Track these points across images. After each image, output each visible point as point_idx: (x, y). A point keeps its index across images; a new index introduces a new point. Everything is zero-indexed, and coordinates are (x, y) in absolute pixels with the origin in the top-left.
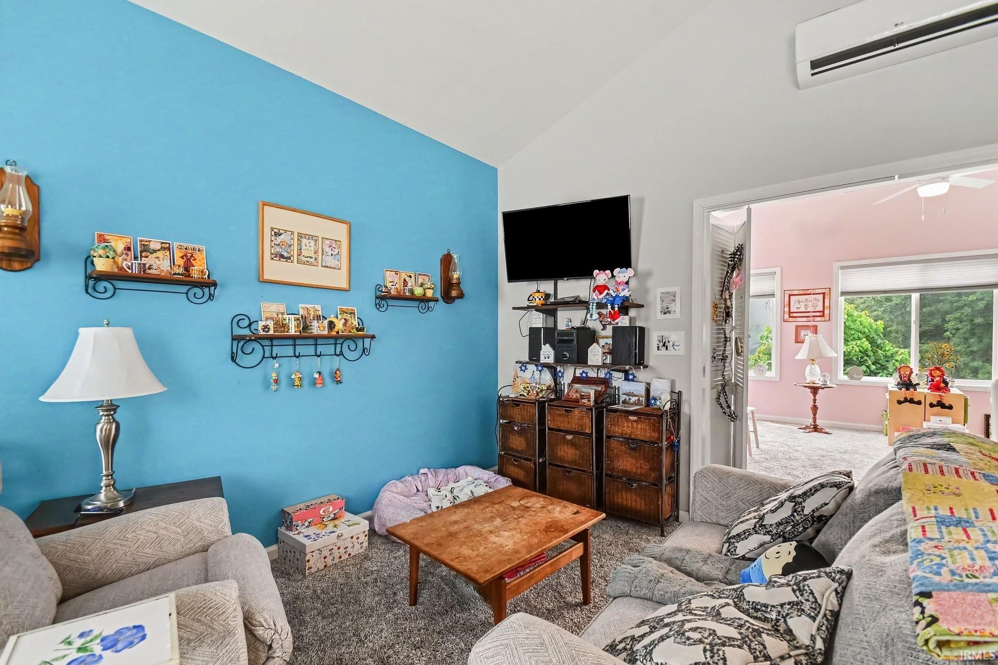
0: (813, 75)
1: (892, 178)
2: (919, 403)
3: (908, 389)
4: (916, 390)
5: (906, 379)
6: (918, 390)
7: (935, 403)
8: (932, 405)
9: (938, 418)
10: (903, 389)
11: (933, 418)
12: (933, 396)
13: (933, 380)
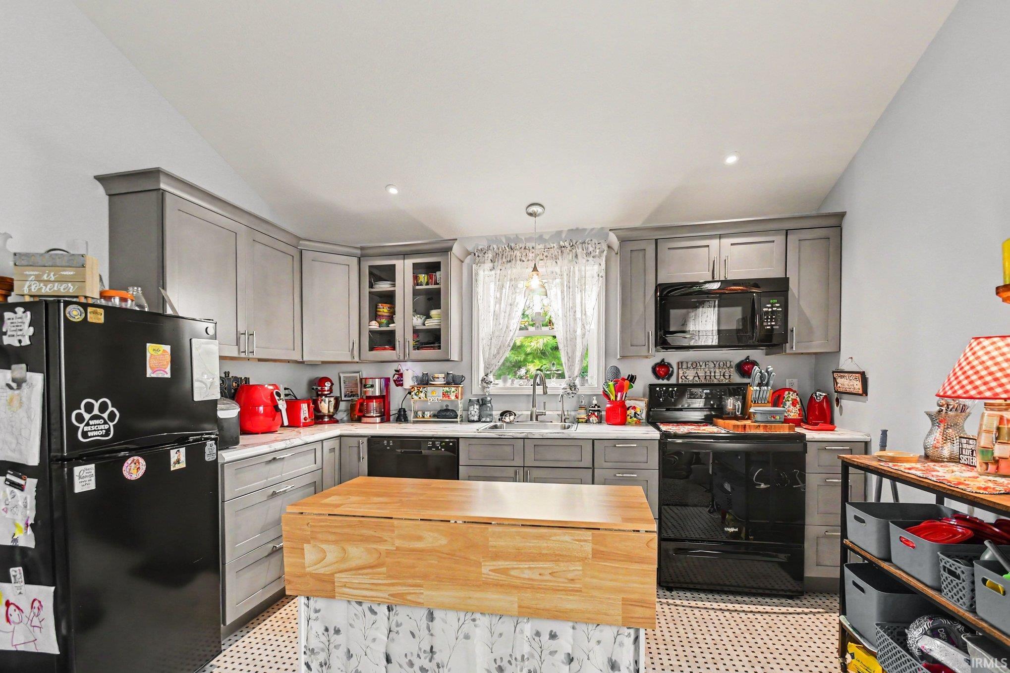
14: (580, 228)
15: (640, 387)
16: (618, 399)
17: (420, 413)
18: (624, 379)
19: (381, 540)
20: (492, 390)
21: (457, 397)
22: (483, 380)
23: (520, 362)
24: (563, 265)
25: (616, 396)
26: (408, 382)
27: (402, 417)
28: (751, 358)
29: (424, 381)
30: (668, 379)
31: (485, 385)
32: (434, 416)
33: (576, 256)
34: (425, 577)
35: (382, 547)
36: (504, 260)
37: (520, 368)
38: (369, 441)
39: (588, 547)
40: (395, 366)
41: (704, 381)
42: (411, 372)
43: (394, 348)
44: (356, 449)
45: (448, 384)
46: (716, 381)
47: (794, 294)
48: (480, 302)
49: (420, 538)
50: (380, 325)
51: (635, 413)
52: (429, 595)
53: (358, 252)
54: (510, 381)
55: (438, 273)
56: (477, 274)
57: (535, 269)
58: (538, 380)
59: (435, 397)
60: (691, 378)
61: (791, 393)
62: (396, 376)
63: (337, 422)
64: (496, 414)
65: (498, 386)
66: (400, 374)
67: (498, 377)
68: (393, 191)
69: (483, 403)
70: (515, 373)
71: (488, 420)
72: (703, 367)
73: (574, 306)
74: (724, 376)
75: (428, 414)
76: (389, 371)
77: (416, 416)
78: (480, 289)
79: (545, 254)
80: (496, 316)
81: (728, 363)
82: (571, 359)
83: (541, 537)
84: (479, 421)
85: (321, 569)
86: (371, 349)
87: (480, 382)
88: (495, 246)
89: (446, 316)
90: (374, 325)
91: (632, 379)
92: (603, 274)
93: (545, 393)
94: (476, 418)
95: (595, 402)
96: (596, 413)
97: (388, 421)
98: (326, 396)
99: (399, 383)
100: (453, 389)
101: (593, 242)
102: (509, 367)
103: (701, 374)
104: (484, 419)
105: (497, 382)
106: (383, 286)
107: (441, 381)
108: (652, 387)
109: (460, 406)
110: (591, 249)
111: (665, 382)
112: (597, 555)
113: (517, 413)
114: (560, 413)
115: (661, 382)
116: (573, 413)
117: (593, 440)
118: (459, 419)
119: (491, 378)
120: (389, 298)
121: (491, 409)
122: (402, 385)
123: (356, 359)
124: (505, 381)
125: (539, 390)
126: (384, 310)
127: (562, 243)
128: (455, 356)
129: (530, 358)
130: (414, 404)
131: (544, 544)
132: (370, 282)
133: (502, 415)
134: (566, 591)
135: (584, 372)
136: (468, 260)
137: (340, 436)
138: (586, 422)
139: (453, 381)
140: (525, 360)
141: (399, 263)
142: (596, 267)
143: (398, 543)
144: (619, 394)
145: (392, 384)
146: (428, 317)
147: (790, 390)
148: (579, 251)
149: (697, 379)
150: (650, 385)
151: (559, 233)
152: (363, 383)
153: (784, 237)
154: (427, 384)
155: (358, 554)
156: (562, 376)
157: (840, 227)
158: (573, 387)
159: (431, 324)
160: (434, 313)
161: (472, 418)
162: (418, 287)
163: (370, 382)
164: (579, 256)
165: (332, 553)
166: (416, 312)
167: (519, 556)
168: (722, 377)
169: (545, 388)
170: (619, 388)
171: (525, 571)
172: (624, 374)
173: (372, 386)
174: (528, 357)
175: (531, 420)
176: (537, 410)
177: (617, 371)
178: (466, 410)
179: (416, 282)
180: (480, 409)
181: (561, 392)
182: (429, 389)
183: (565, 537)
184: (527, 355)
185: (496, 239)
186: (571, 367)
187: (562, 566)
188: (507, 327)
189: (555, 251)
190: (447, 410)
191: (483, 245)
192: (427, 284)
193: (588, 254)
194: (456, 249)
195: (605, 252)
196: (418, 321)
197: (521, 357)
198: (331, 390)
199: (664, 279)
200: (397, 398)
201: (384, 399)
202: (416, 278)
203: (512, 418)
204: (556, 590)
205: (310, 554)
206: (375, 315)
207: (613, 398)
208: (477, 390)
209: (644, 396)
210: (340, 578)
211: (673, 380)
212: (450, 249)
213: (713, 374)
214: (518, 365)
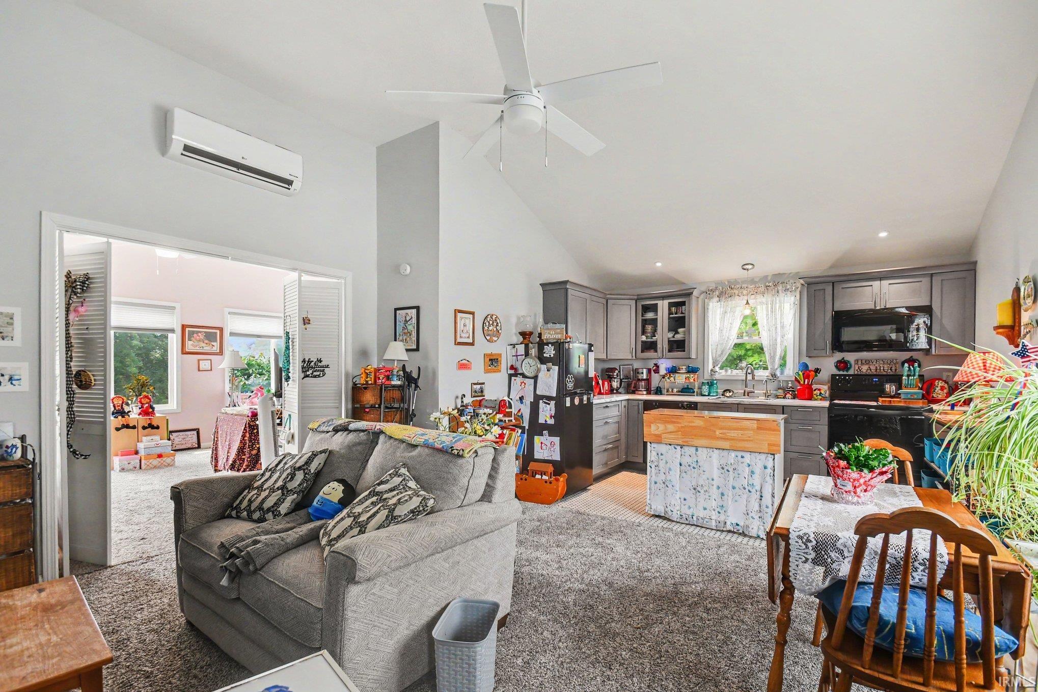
0: (182, 154)
1: (227, 258)
2: (134, 427)
3: (123, 417)
4: (129, 416)
5: (120, 408)
6: (131, 416)
7: (146, 425)
8: (144, 428)
9: (149, 438)
10: (120, 417)
11: (144, 439)
12: (143, 421)
13: (142, 407)
14: (781, 272)
15: (825, 375)
16: (806, 383)
17: (670, 390)
18: (810, 371)
19: (678, 423)
20: (717, 376)
21: (694, 380)
22: (712, 370)
23: (740, 356)
24: (767, 298)
25: (804, 381)
26: (663, 371)
27: (659, 391)
28: (914, 358)
29: (673, 371)
30: (847, 371)
31: (713, 373)
32: (679, 391)
33: (778, 292)
34: (695, 436)
35: (680, 425)
36: (727, 296)
37: (741, 360)
38: (644, 403)
39: (755, 426)
40: (654, 361)
41: (875, 373)
42: (664, 365)
43: (656, 351)
44: (637, 407)
45: (688, 372)
46: (885, 373)
47: (937, 316)
48: (710, 322)
49: (694, 422)
50: (647, 337)
51: (820, 393)
52: (697, 442)
53: (636, 297)
54: (730, 371)
55: (683, 307)
56: (708, 305)
57: (747, 303)
58: (749, 371)
59: (681, 379)
60: (864, 371)
61: (941, 382)
62: (655, 368)
63: (620, 393)
64: (720, 391)
65: (721, 374)
66: (657, 366)
67: (721, 368)
68: (659, 264)
69: (711, 384)
70: (737, 365)
71: (715, 395)
72: (874, 363)
73: (776, 324)
74: (891, 369)
75: (675, 390)
76: (651, 365)
77: (668, 391)
78: (710, 314)
79: (756, 291)
80: (721, 331)
81: (894, 361)
82: (773, 358)
83: (738, 422)
84: (709, 395)
85: (657, 432)
86: (642, 351)
87: (710, 372)
88: (721, 288)
89: (689, 332)
90: (644, 338)
91: (817, 371)
92: (797, 302)
93: (753, 378)
94: (707, 394)
95: (790, 385)
96: (791, 393)
97: (650, 394)
98: (615, 378)
99: (657, 371)
100: (692, 375)
101: (791, 282)
102: (730, 360)
103: (873, 368)
104: (711, 394)
105: (721, 371)
106: (650, 315)
107: (684, 371)
108: (833, 376)
109: (696, 386)
110: (788, 287)
111: (845, 373)
112: (759, 428)
113: (735, 391)
114: (765, 392)
115: (841, 373)
116: (775, 392)
117: (783, 406)
118: (695, 394)
119: (717, 369)
120: (654, 322)
121: (717, 388)
122: (658, 373)
123: (634, 358)
124: (726, 371)
125: (750, 377)
126: (649, 328)
127: (767, 284)
128: (693, 356)
129: (750, 353)
130: (666, 383)
131: (739, 424)
132: (642, 314)
133: (724, 391)
134: (747, 440)
135: (783, 365)
136: (702, 296)
137: (628, 400)
138: (784, 398)
139: (692, 371)
140: (745, 355)
141: (660, 303)
142: (793, 298)
143: (686, 424)
144: (806, 380)
145: (652, 372)
146: (677, 333)
147: (939, 379)
148: (780, 288)
149: (869, 371)
150: (832, 375)
151: (766, 277)
152: (636, 371)
153: (929, 279)
154: (676, 372)
155: (671, 427)
156: (766, 368)
157: (975, 271)
158: (774, 375)
159: (678, 337)
160: (680, 330)
161: (705, 394)
162: (671, 316)
163: (640, 371)
164: (780, 292)
165: (661, 427)
166: (670, 330)
167: (730, 429)
168: (889, 371)
169: (753, 376)
170: (806, 376)
171: (733, 434)
172: (812, 367)
173: (642, 373)
174: (749, 353)
175: (744, 395)
176: (748, 390)
177: (806, 366)
178: (700, 388)
179: (670, 313)
180: (710, 388)
181: (765, 378)
182: (677, 375)
183: (748, 422)
184: (747, 350)
185: (721, 283)
186: (773, 362)
187: (746, 432)
188: (728, 338)
189: (762, 289)
190: (688, 388)
191: (713, 286)
192: (676, 314)
193: (787, 290)
194: (695, 293)
195: (799, 289)
196: (670, 335)
197: (742, 352)
198: (617, 375)
199: (838, 307)
200: (655, 380)
201: (648, 381)
202: (670, 309)
203: (731, 394)
204: (743, 440)
205: (653, 427)
206: (644, 332)
207: (802, 382)
208: (707, 376)
209: (828, 382)
210: (664, 436)
211: (851, 372)
212: (692, 293)
213: (882, 368)
214: (740, 358)
